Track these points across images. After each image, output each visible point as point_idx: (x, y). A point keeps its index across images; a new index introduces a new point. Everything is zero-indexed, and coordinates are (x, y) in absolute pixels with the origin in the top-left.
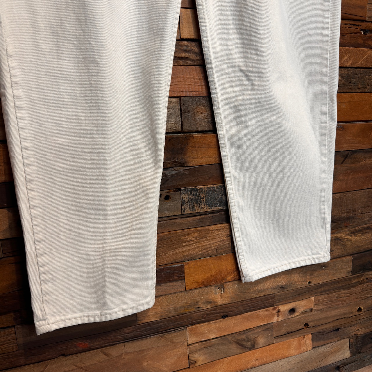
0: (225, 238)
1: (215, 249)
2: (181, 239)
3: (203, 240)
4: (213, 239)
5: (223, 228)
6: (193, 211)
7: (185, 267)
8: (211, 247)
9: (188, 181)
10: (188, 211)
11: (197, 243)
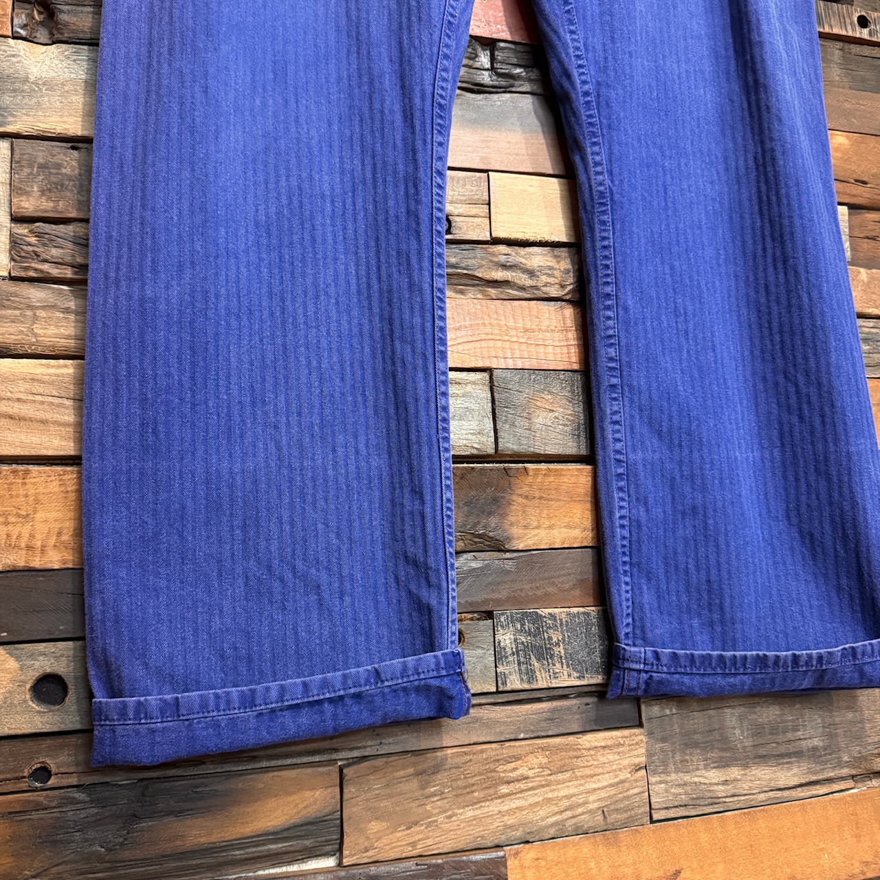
0: (629, 775)
1: (599, 808)
2: (494, 771)
3: (560, 777)
4: (592, 776)
5: (622, 742)
6: (529, 682)
7: (511, 863)
8: (586, 803)
9: (513, 592)
10: (515, 682)
11: (543, 786)
